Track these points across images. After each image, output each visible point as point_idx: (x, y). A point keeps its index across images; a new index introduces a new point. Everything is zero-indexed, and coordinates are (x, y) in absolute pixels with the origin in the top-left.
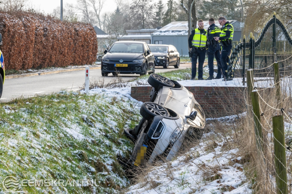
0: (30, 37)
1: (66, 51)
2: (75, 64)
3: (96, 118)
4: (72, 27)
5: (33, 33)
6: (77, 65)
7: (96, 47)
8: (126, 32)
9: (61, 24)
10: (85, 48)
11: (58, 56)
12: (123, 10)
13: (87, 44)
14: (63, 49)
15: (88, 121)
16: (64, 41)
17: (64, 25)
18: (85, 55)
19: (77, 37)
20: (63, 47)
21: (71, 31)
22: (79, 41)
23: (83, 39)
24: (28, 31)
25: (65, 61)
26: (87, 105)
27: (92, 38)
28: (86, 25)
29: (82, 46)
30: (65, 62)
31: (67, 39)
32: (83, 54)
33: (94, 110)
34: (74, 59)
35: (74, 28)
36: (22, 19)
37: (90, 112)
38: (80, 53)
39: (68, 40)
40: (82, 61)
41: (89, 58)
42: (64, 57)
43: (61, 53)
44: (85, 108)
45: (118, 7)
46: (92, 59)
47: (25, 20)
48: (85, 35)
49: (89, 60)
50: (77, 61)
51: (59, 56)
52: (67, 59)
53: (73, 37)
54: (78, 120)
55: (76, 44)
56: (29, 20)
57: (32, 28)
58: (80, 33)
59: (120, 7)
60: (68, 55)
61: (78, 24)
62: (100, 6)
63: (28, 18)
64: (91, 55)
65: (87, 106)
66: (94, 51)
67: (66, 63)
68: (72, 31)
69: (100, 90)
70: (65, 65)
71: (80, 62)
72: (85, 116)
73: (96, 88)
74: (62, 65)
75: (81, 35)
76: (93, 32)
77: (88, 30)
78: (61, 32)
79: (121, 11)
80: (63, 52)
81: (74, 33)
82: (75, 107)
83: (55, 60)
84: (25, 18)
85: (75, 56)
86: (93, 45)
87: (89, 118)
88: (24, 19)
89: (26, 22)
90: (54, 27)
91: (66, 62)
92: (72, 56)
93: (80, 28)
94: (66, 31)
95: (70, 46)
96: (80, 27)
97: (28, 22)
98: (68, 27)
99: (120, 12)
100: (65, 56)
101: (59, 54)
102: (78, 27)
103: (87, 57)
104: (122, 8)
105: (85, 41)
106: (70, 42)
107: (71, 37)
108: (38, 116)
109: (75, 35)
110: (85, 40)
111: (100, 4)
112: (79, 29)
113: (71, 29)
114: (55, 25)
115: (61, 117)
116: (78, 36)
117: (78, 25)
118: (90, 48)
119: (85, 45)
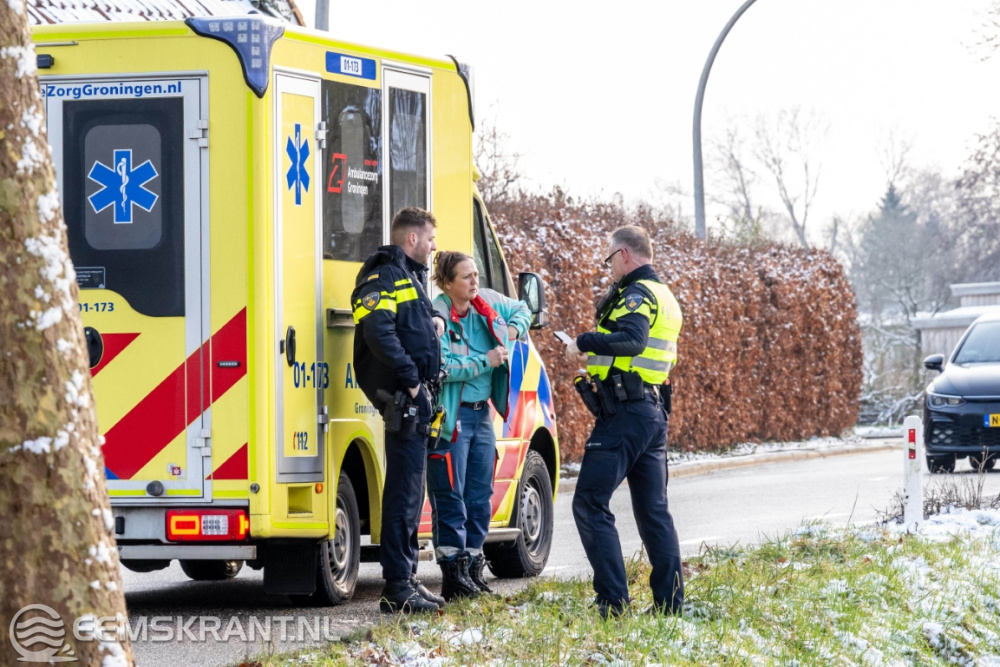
0: (573, 313)
1: (730, 377)
2: (769, 434)
3: (979, 635)
4: (748, 268)
5: (588, 295)
6: (778, 441)
7: (858, 355)
8: (949, 291)
9: (702, 254)
10: (810, 363)
11: (694, 399)
12: (915, 198)
13: (818, 340)
14: (716, 367)
15: (949, 649)
16: (720, 329)
17: (714, 255)
18: (812, 391)
19: (774, 309)
20: (716, 360)
21: (745, 286)
22: (785, 329)
23: (799, 319)
24: (567, 285)
25: (726, 421)
26: (935, 580)
27: (837, 313)
28: (810, 258)
29: (798, 351)
30: (725, 426)
31: (731, 322)
32: (804, 387)
33: (968, 603)
34: (765, 412)
35: (759, 271)
36: (536, 231)
37: (953, 609)
38: (791, 385)
39: (735, 327)
40: (799, 421)
41: (828, 407)
42: (719, 403)
43: (709, 388)
44: (926, 592)
45: (891, 184)
46: (842, 412)
47: (549, 235)
48: (809, 304)
49: (827, 415)
50: (778, 419)
51: (700, 398)
52: (733, 415)
53: (757, 313)
54: (907, 643)
55: (768, 342)
56: (567, 237)
57: (582, 273)
58: (783, 291)
59: (900, 186)
60: (739, 393)
61: (774, 250)
62: (807, 183)
63: (564, 227)
64: (838, 392)
65: (935, 586)
66: (849, 374)
67: (731, 433)
68: (752, 282)
69: (969, 517)
70: (727, 440)
71: (790, 427)
72: (935, 628)
73: (952, 509)
74: (713, 441)
75: (789, 300)
76: (839, 288)
77: (817, 279)
78: (703, 291)
79: (906, 200)
80: (714, 380)
81: (757, 294)
82: (888, 587)
83: (681, 421)
84: (545, 225)
85: (766, 401)
86: (844, 345)
87: (953, 637)
88: (543, 232)
89: (555, 247)
90: (673, 266)
91: (730, 426)
92: (753, 401)
93: (784, 271)
94: (725, 286)
95: (744, 353)
96: (783, 265)
97: (562, 247)
98: (733, 264)
99: (903, 209)
100: (725, 400)
101: (698, 390)
102: (775, 265)
103: (819, 402)
104: (910, 188)
105: (810, 328)
106: (742, 337)
107: (747, 312)
108: (744, 630)
109: (764, 301)
110: (809, 324)
111: (807, 174)
112: (779, 276)
113: (746, 276)
114: (678, 258)
115: (836, 634)
116: (776, 306)
117: (775, 255)
118: (831, 362)
119: (808, 344)
